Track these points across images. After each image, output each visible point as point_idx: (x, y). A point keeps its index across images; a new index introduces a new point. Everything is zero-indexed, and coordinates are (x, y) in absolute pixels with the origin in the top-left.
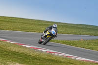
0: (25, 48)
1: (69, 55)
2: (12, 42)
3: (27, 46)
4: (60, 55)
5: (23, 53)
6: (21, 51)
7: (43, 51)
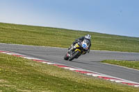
0: (68, 70)
1: (131, 82)
2: (49, 63)
3: (71, 69)
4: (117, 81)
5: (66, 79)
6: (63, 75)
7: (94, 75)
